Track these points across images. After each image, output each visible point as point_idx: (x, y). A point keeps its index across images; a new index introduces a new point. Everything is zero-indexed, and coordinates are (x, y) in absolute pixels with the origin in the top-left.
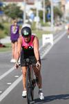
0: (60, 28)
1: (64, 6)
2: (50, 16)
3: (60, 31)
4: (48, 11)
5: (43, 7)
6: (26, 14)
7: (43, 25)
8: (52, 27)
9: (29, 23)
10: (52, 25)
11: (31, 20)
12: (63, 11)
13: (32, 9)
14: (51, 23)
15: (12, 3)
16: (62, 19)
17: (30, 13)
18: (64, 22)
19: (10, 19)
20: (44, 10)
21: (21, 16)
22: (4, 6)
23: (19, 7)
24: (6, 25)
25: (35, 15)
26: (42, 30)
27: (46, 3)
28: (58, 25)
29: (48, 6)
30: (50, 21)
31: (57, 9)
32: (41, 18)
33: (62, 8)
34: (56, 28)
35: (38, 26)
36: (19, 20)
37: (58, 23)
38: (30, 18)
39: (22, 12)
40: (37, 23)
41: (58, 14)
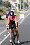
0: (27, 12)
1: (29, 2)
2: (23, 7)
3: (27, 13)
4: (22, 4)
5: (20, 2)
6: (13, 5)
7: (20, 10)
8: (24, 11)
9: (14, 9)
10: (24, 10)
11: (15, 8)
12: (29, 4)
13: (15, 3)
14: (23, 10)
15: (6, 1)
16: (28, 8)
17: (14, 5)
18: (29, 9)
19: (6, 8)
20: (20, 4)
21: (10, 7)
22: (3, 2)
23: (10, 3)
24: (4, 10)
25: (17, 6)
26: (19, 12)
27: (21, 1)
28: (26, 10)
29: (22, 2)
30: (23, 8)
31: (26, 3)
32: (19, 7)
33: (28, 3)
34: (26, 12)
35: (18, 11)
36: (9, 8)
37: (27, 9)
38: (14, 7)
39: (11, 5)
40: (17, 9)
41: (27, 5)
